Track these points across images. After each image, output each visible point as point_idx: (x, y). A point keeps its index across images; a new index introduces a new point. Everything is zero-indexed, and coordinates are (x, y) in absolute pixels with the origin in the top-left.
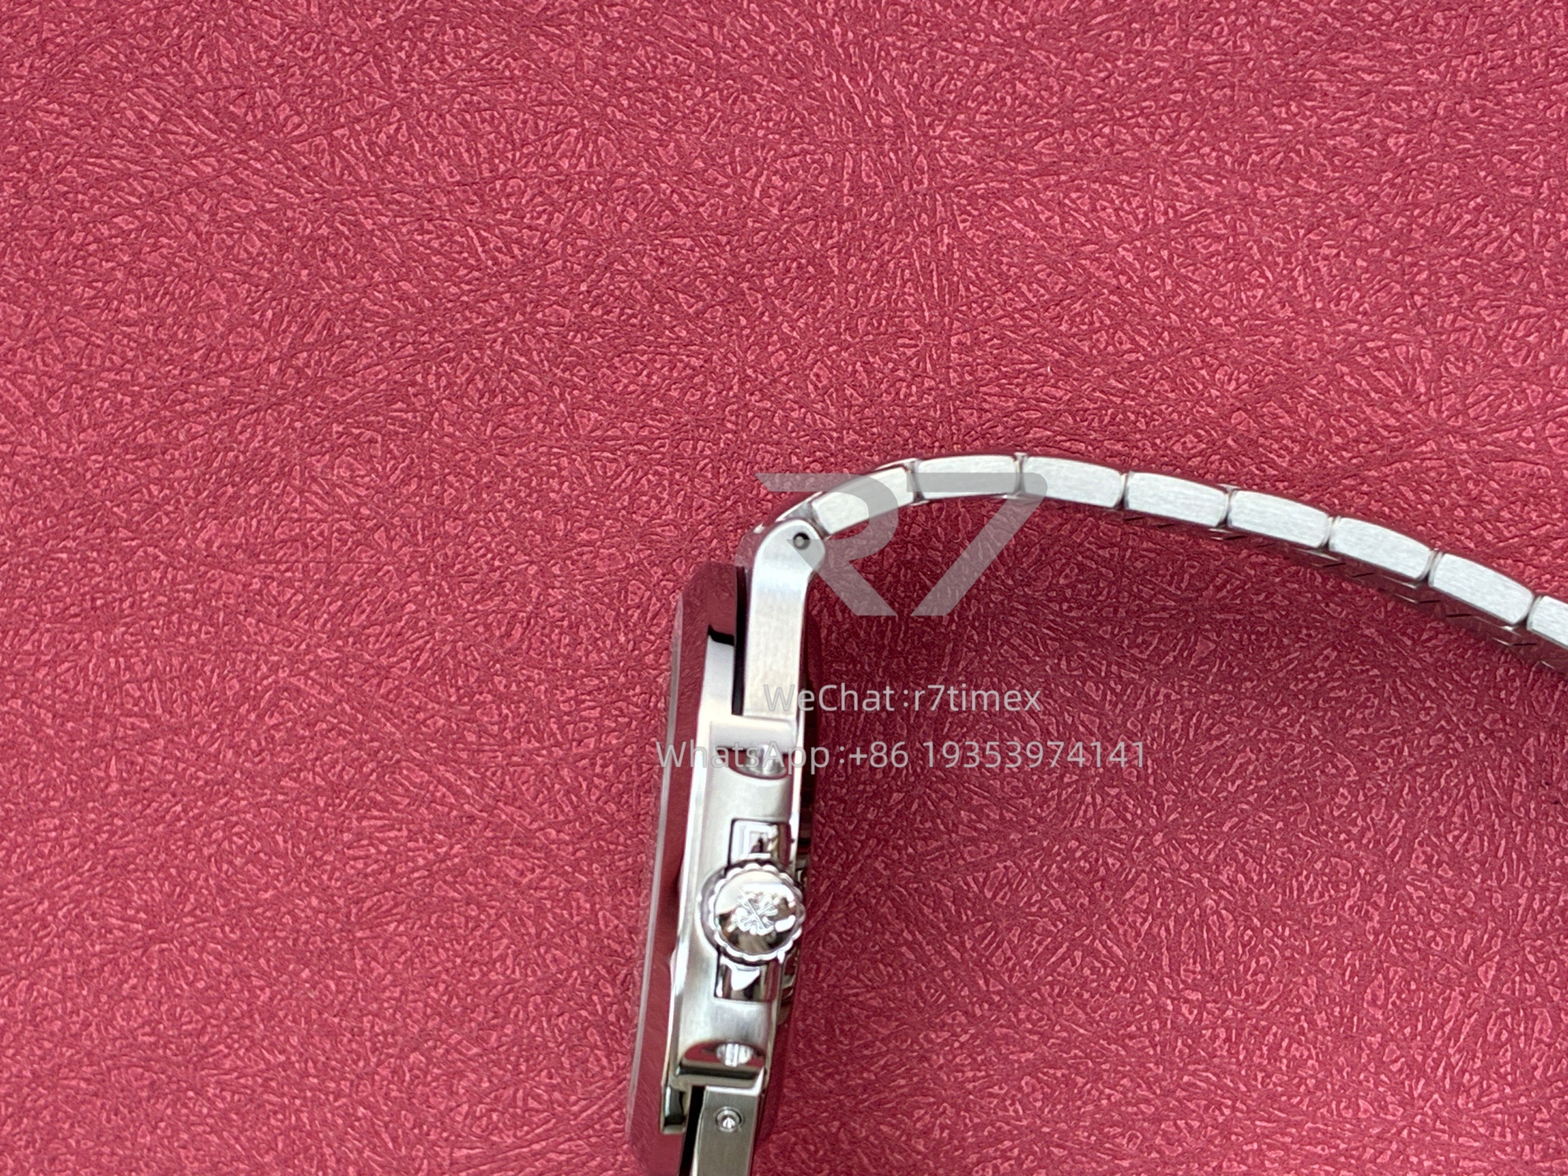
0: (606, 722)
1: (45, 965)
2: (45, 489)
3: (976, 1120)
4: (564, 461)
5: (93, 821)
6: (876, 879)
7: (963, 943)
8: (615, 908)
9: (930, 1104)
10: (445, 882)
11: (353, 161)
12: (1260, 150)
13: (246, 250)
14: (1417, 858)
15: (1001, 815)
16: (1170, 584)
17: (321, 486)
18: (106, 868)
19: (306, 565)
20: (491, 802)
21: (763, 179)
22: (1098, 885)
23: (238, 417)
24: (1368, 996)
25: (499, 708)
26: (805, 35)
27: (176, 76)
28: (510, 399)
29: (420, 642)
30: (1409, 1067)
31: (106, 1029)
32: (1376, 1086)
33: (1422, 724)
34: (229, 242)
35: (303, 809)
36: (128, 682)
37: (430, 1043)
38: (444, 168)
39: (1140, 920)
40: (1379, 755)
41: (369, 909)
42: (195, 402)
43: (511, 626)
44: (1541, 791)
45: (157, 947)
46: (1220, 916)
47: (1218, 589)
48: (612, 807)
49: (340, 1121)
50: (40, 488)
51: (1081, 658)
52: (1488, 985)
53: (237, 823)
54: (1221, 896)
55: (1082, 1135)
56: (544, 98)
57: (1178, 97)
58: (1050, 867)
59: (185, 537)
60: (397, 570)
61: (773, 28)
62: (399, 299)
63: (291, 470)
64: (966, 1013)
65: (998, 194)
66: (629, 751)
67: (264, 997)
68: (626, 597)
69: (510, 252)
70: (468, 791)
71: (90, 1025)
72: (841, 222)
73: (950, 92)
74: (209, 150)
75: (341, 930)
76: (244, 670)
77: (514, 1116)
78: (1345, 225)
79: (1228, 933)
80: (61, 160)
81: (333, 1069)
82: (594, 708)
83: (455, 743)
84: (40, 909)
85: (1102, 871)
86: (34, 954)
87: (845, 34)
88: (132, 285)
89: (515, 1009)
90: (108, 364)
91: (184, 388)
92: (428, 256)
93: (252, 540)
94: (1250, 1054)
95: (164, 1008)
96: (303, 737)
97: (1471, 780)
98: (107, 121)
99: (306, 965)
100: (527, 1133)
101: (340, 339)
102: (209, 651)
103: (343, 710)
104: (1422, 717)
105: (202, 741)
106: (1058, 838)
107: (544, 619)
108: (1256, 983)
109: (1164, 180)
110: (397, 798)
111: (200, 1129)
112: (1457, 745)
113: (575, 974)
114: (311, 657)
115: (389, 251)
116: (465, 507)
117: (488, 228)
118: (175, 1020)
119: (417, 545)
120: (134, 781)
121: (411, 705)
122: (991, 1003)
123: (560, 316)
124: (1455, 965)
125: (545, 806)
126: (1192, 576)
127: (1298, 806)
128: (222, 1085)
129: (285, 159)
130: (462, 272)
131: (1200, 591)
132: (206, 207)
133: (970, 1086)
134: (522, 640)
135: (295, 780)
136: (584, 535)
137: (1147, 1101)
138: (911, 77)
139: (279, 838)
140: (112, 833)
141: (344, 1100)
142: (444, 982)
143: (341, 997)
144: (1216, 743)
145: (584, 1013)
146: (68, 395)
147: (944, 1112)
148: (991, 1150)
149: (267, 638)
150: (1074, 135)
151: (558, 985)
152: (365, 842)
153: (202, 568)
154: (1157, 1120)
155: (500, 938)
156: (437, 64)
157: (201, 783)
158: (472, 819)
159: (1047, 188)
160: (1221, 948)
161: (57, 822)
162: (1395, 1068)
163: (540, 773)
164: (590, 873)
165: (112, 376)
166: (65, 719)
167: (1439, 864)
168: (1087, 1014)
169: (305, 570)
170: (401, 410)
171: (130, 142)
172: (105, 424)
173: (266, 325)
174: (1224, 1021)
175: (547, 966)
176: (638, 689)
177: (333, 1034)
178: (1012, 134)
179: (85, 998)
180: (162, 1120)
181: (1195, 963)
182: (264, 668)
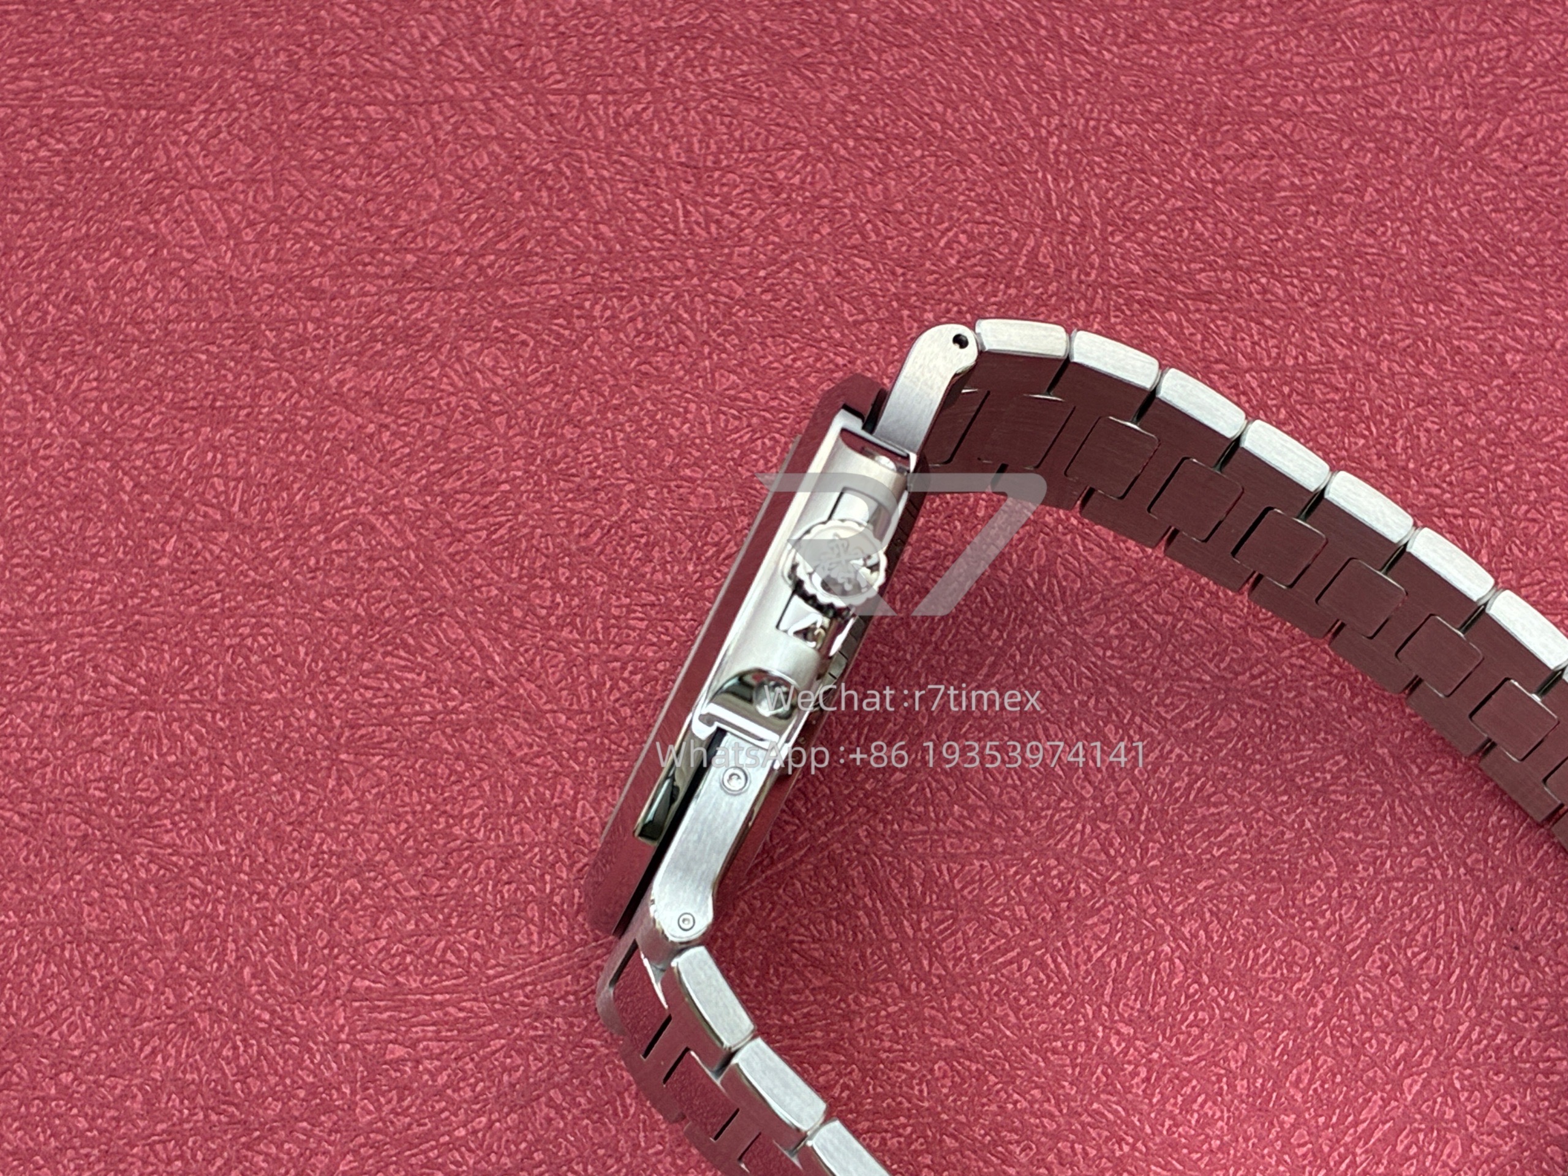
0: (649, 636)
1: (29, 699)
2: (211, 298)
3: (879, 1090)
4: (693, 407)
5: (132, 585)
6: (855, 843)
7: (919, 922)
8: (597, 801)
9: (839, 1062)
10: (444, 733)
11: (596, 122)
12: (1392, 332)
13: (473, 163)
14: (1374, 962)
15: (992, 818)
16: (1211, 661)
17: (463, 367)
18: (126, 630)
19: (424, 425)
20: (515, 674)
21: (951, 234)
22: (1064, 905)
23: (412, 290)
24: (1293, 1077)
25: (553, 595)
26: (1025, 136)
27: (468, 15)
28: (662, 345)
29: (504, 519)
30: (1314, 1155)
31: (62, 773)
32: (1278, 1163)
33: (1409, 845)
34: (461, 153)
35: (335, 630)
36: (217, 476)
37: (372, 874)
38: (674, 149)
39: (1095, 947)
40: (1362, 861)
41: (362, 737)
42: (377, 267)
43: (592, 528)
44: (1504, 934)
45: (143, 713)
46: (1172, 963)
47: (1253, 677)
48: (627, 711)
49: (254, 922)
50: (207, 296)
51: (1109, 701)
52: (1410, 1098)
53: (267, 625)
54: (1179, 946)
55: (978, 1132)
56: (782, 121)
57: (1333, 272)
58: (1024, 876)
59: (322, 372)
60: (505, 452)
61: (999, 123)
62: (595, 237)
63: (440, 347)
64: (901, 987)
65: (1151, 303)
66: (660, 666)
67: (228, 787)
68: (707, 534)
69: (707, 229)
70: (497, 659)
71: (48, 765)
72: (1008, 286)
73: (1137, 213)
74: (473, 78)
75: (328, 748)
76: (330, 497)
77: (428, 963)
78: (1450, 409)
79: (1176, 982)
80: (340, 48)
81: (268, 872)
82: (642, 620)
83: (501, 614)
84: (47, 647)
85: (1072, 894)
86: (22, 687)
87: (1060, 144)
88: (361, 161)
89: (466, 866)
90: (312, 215)
91: (372, 253)
92: (634, 212)
93: (382, 392)
94: (1164, 1100)
95: (126, 770)
96: (361, 569)
97: (1442, 907)
98: (393, 31)
99: (279, 770)
100: (435, 982)
101: (531, 253)
102: (304, 472)
103: (408, 556)
104: (1411, 838)
105: (263, 545)
106: (1041, 853)
107: (624, 531)
108: (1189, 1034)
109: (1302, 332)
110: (428, 646)
111: (114, 891)
112: (1438, 872)
113: (536, 850)
114: (397, 503)
115: (600, 198)
116: (588, 418)
117: (696, 204)
118: (133, 784)
119: (532, 437)
120: (186, 561)
121: (472, 570)
122: (929, 984)
123: (732, 291)
124: (1384, 1072)
125: (565, 693)
126: (1232, 659)
127: (1274, 886)
128: (153, 857)
129: (538, 103)
130: (659, 231)
131: (1237, 674)
132: (452, 120)
133: (884, 1056)
134: (597, 544)
135: (338, 603)
136: (688, 472)
137: (1052, 1116)
138: (1107, 192)
139: (302, 650)
140: (145, 600)
141: (267, 904)
142: (407, 822)
143: (302, 809)
144: (1213, 810)
145: (531, 888)
146: (264, 231)
147: (850, 1073)
148: (885, 1123)
149: (362, 476)
150: (1234, 277)
151: (516, 855)
152: (382, 676)
153: (326, 403)
154: (1056, 1136)
155: (478, 798)
156: (698, 70)
157: (248, 580)
158: (491, 684)
159: (1198, 310)
160: (1165, 993)
161: (97, 576)
162: (1300, 1151)
163: (570, 663)
164: (585, 763)
165: (312, 226)
166: (145, 489)
167: (1393, 973)
168: (1018, 1018)
169: (421, 430)
170: (561, 326)
171: (407, 55)
172: (289, 262)
173: (467, 225)
174: (1150, 1061)
175: (512, 835)
176: (689, 615)
177: (279, 838)
178: (1180, 260)
179: (54, 738)
180: (79, 873)
181: (1136, 1000)
182: (349, 500)
